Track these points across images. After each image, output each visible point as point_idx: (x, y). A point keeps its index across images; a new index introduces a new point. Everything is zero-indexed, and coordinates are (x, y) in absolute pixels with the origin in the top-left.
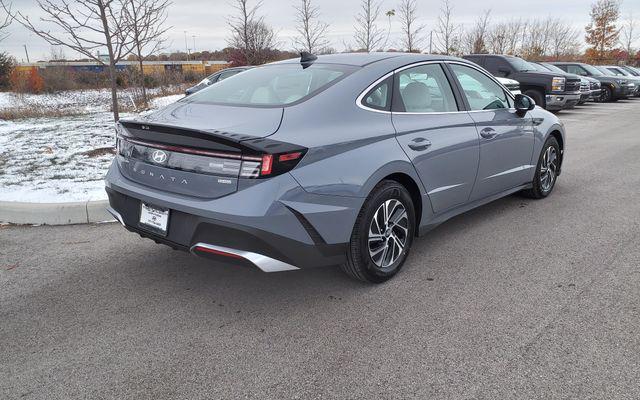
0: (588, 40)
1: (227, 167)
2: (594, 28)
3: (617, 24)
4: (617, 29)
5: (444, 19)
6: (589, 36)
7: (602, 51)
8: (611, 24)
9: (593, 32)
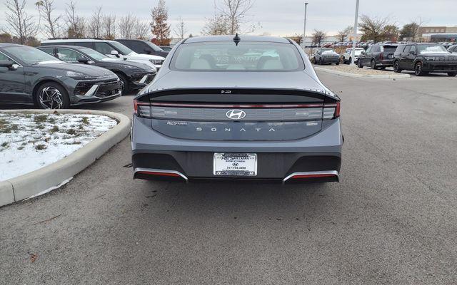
0: (153, 32)
1: (312, 113)
2: (155, 24)
3: (168, 22)
4: (168, 26)
5: (71, 12)
6: (153, 29)
7: (162, 39)
8: (165, 22)
9: (154, 27)
